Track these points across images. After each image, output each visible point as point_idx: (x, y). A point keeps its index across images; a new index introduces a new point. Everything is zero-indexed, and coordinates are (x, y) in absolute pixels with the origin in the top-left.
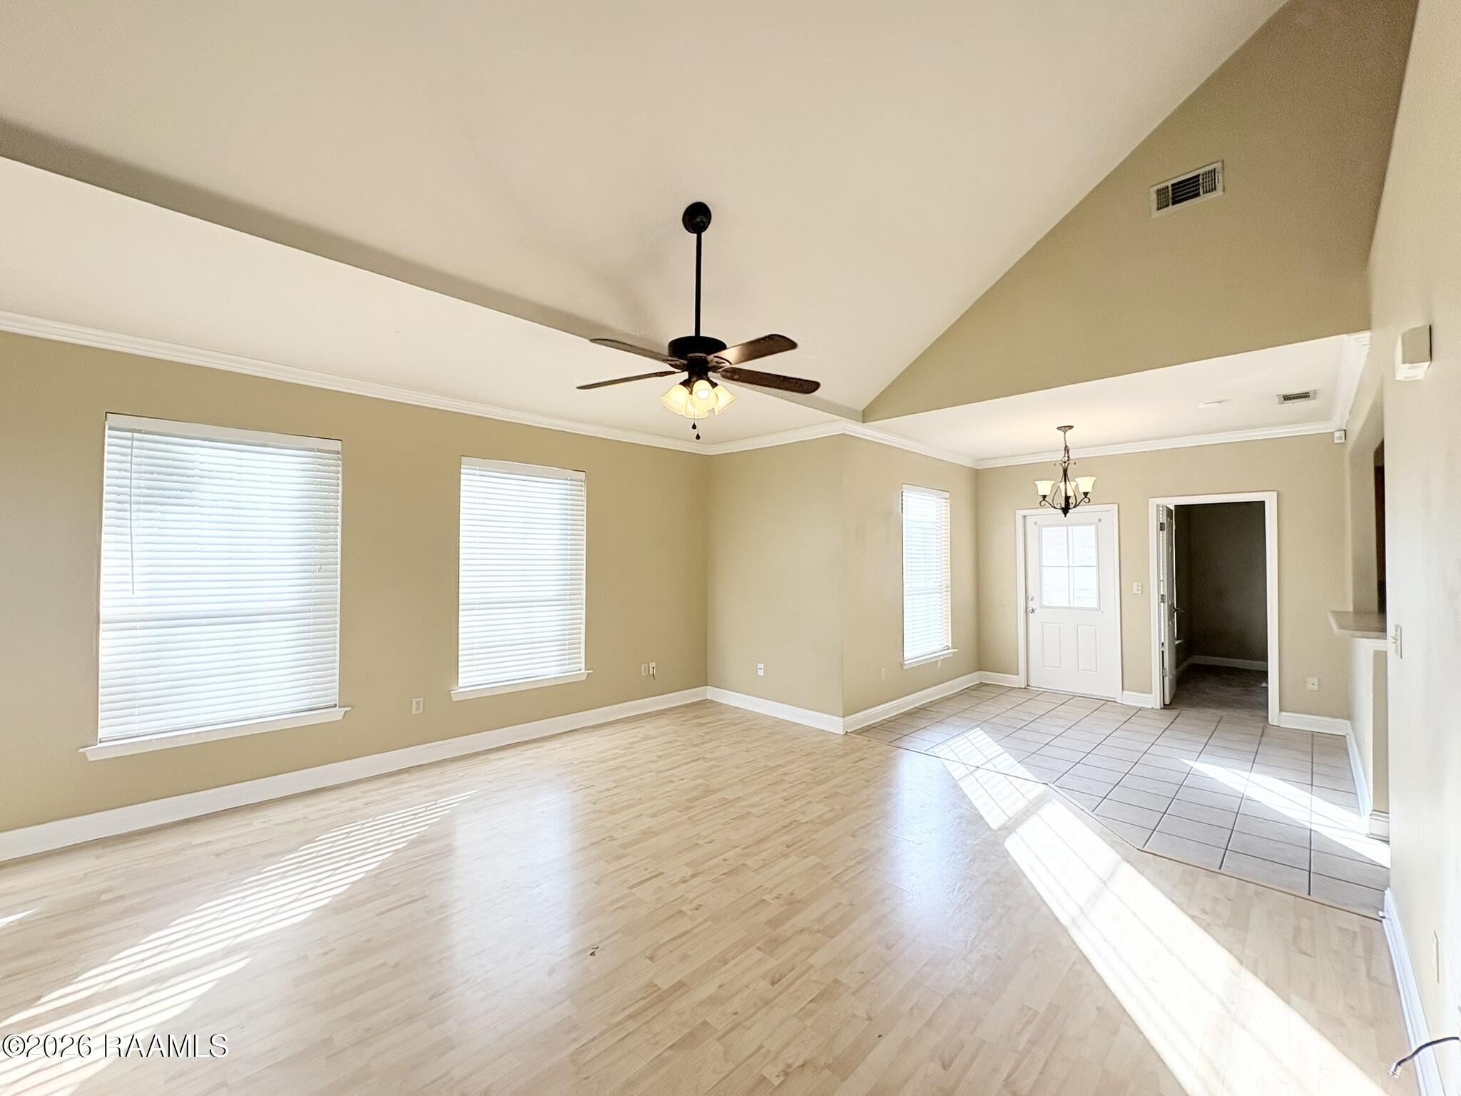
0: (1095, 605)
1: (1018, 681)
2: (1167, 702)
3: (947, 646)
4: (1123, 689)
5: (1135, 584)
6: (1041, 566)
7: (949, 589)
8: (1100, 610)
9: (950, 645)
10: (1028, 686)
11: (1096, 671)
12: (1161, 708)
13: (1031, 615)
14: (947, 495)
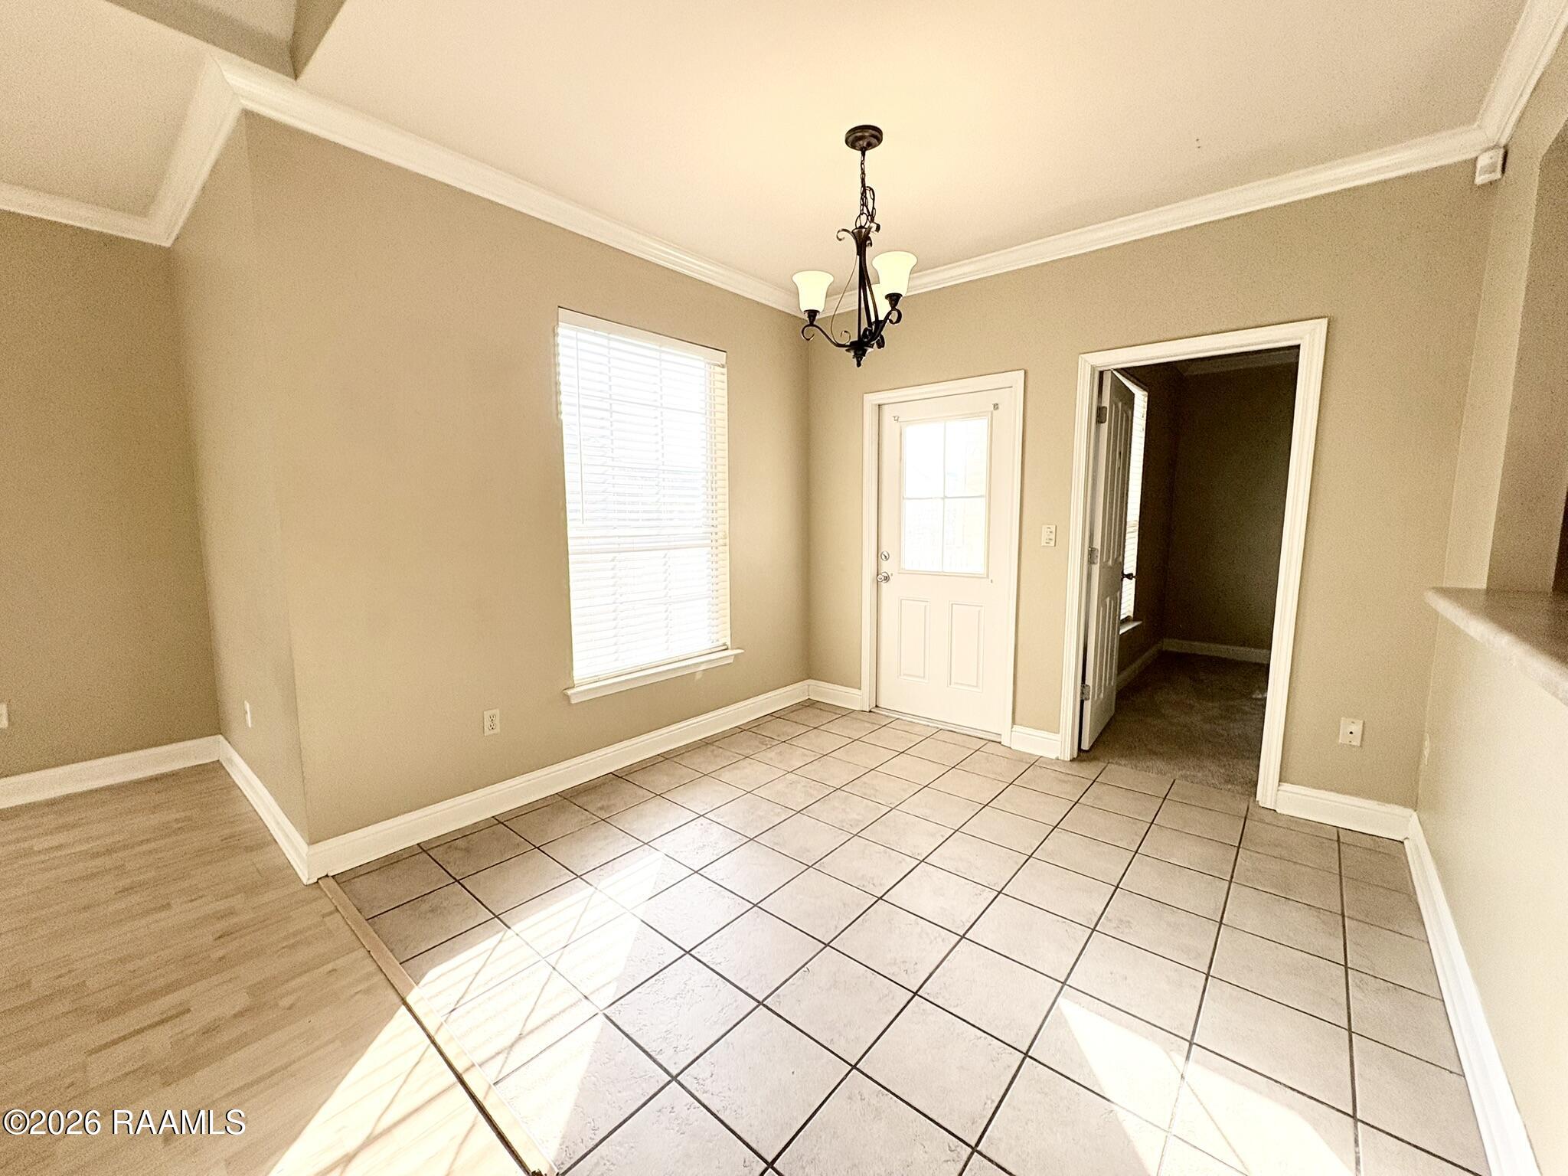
0: (980, 569)
1: (856, 699)
2: (1086, 746)
3: (724, 645)
4: (1014, 722)
5: (1044, 527)
6: (901, 498)
7: (727, 540)
8: (988, 576)
9: (729, 643)
10: (877, 706)
11: (977, 686)
12: (1073, 760)
13: (884, 585)
14: (722, 357)
